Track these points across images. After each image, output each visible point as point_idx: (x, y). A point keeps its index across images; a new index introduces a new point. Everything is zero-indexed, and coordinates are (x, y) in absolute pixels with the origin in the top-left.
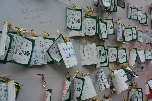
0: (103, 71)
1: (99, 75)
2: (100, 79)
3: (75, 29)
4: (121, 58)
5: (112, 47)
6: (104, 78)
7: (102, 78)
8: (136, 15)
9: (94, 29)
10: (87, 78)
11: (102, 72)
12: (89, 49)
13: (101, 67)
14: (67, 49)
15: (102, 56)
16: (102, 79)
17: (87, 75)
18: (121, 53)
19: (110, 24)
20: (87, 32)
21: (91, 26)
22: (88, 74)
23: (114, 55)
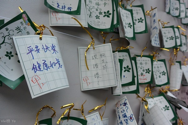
0: (127, 101)
1: (120, 110)
2: (122, 119)
3: (66, 10)
4: (158, 77)
5: (143, 56)
6: (131, 118)
7: (125, 116)
8: (177, 9)
9: (108, 17)
10: (93, 117)
11: (125, 104)
12: (98, 56)
13: (123, 93)
14: (38, 51)
15: (125, 71)
16: (125, 118)
17: (93, 110)
18: (158, 67)
19: (138, 14)
20: (93, 22)
21: (103, 11)
22: (96, 108)
23: (146, 70)
